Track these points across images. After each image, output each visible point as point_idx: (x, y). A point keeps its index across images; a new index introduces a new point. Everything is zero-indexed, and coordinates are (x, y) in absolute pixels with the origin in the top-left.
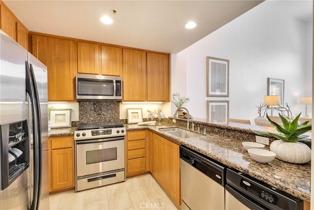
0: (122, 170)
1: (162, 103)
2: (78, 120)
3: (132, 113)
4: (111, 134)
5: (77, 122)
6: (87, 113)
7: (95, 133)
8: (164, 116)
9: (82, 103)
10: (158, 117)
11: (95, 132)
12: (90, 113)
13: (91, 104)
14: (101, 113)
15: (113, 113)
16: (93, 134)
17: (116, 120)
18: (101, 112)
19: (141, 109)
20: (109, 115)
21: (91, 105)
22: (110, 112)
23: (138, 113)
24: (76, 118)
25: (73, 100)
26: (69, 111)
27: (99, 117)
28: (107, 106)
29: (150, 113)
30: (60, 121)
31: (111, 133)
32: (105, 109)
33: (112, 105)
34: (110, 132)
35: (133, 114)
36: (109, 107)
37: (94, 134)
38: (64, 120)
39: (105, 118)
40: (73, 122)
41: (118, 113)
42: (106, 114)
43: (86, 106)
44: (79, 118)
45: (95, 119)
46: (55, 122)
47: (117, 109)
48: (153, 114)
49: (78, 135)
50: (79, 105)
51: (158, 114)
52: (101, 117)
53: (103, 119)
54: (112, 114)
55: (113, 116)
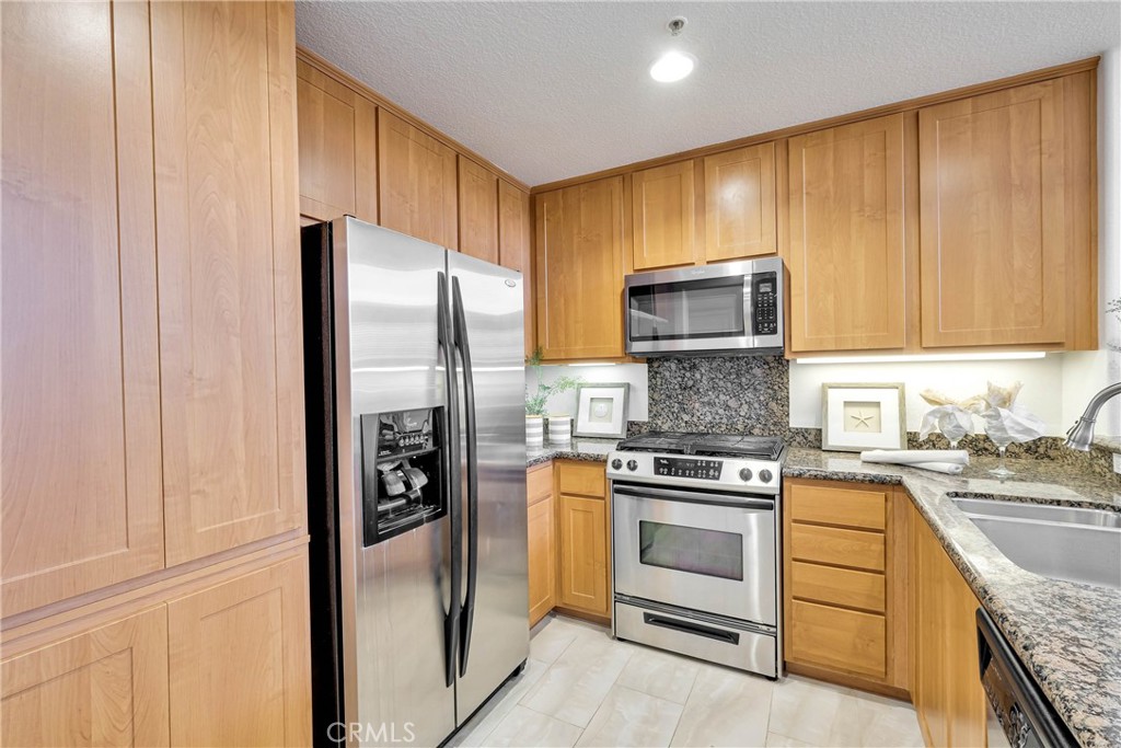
0: (765, 628)
1: (1041, 354)
2: (646, 420)
3: (847, 404)
4: (718, 478)
5: (644, 423)
6: (670, 397)
7: (664, 466)
8: (1028, 431)
9: (656, 365)
10: (990, 433)
11: (665, 462)
12: (680, 397)
13: (684, 368)
14: (717, 400)
15: (760, 402)
16: (659, 466)
17: (772, 428)
18: (717, 397)
19: (900, 388)
20: (745, 407)
21: (683, 372)
22: (750, 395)
23: (878, 404)
24: (641, 413)
25: (620, 355)
26: (623, 389)
27: (708, 414)
28: (738, 376)
29: (936, 407)
30: (601, 417)
31: (717, 474)
32: (729, 385)
33: (757, 371)
34: (715, 469)
35: (855, 411)
36: (744, 380)
37: (661, 470)
38: (608, 417)
39: (729, 418)
40: (632, 424)
41: (784, 402)
42: (733, 403)
43: (667, 374)
44: (650, 412)
45: (695, 419)
46: (590, 421)
47: (776, 387)
48: (958, 414)
49: (617, 465)
50: (649, 371)
51: (989, 416)
52: (717, 414)
53: (724, 420)
54: (756, 405)
55: (762, 413)
